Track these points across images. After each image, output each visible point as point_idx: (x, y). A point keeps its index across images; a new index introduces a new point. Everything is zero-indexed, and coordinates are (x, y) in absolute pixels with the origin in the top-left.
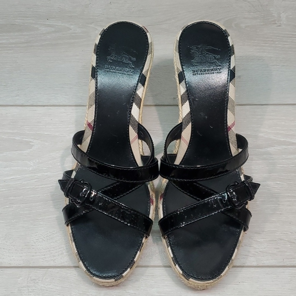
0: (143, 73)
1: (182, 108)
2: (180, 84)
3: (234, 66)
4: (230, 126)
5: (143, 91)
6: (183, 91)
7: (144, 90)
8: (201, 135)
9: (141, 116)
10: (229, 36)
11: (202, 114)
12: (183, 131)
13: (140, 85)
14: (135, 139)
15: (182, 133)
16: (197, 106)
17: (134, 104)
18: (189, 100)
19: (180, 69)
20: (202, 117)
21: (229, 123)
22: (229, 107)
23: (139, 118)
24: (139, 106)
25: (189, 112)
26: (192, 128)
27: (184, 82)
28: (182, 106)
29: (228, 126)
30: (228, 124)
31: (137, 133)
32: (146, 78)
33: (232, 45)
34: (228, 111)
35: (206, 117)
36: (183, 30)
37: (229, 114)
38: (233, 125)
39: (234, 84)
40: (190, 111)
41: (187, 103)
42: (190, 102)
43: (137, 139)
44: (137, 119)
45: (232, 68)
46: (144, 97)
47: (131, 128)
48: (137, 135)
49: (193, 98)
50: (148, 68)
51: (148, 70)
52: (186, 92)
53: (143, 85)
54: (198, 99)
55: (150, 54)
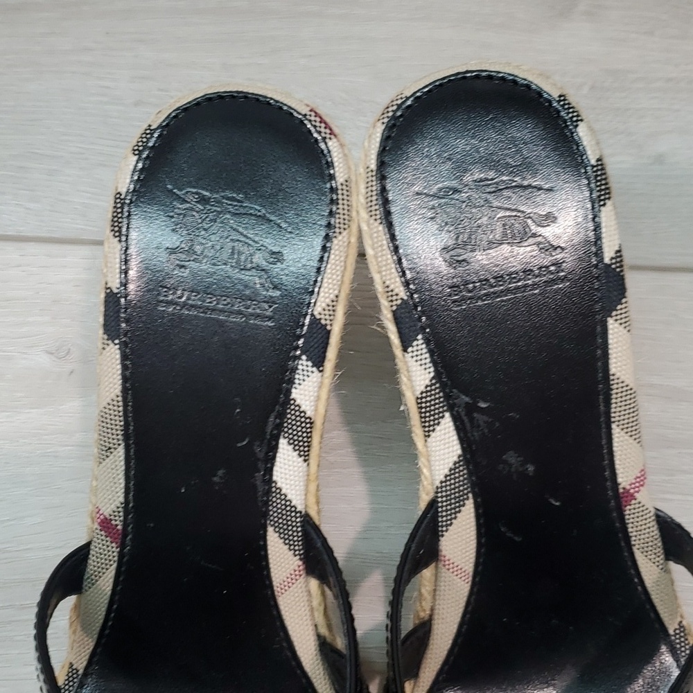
0: (316, 313)
1: (429, 444)
2: (405, 350)
3: (617, 248)
4: (628, 487)
5: (320, 387)
6: (425, 380)
7: (322, 383)
8: (516, 538)
9: (313, 487)
10: (582, 120)
11: (512, 458)
12: (443, 536)
13: (305, 363)
14: (292, 580)
15: (439, 540)
16: (486, 431)
17: (283, 443)
18: (451, 409)
19: (396, 291)
20: (513, 470)
21: (625, 478)
22: (615, 416)
23: (306, 495)
24: (304, 450)
25: (459, 456)
26: (478, 517)
27: (421, 342)
28: (429, 440)
29: (621, 486)
30: (620, 480)
31: (300, 555)
32: (329, 332)
33: (598, 160)
34: (616, 430)
35: (531, 468)
36: (386, 120)
37: (621, 441)
38: (641, 480)
39: (626, 324)
40: (459, 452)
41: (447, 425)
42: (456, 419)
43: (302, 580)
44: (298, 501)
45: (612, 258)
46: (322, 410)
47: (273, 539)
48: (300, 563)
49: (467, 399)
50: (336, 292)
51: (335, 299)
52: (434, 381)
53: (319, 363)
54: (486, 401)
55: (345, 233)
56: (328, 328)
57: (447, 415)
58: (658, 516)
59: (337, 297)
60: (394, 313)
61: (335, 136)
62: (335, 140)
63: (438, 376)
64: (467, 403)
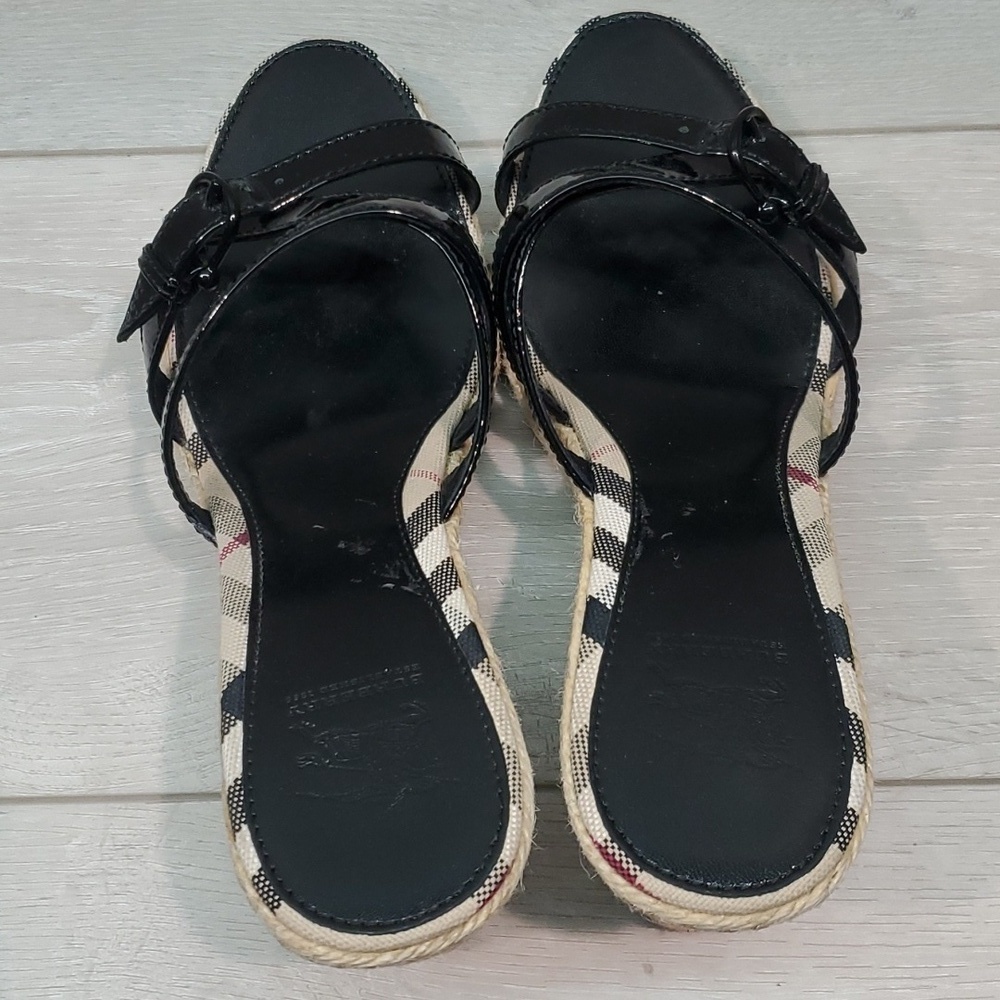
6: (452, 600)
18: (424, 580)
27: (456, 631)
31: (595, 466)
40: (416, 550)
41: (429, 567)
49: (406, 588)
50: (579, 671)
51: (581, 664)
52: (442, 599)
53: (592, 603)
54: (387, 588)
55: (576, 731)
56: (584, 636)
57: (428, 576)
58: (212, 530)
59: (578, 667)
60: (486, 655)
61: (600, 847)
62: (600, 840)
63: (438, 605)
64: (407, 586)
